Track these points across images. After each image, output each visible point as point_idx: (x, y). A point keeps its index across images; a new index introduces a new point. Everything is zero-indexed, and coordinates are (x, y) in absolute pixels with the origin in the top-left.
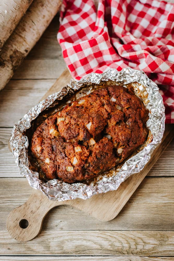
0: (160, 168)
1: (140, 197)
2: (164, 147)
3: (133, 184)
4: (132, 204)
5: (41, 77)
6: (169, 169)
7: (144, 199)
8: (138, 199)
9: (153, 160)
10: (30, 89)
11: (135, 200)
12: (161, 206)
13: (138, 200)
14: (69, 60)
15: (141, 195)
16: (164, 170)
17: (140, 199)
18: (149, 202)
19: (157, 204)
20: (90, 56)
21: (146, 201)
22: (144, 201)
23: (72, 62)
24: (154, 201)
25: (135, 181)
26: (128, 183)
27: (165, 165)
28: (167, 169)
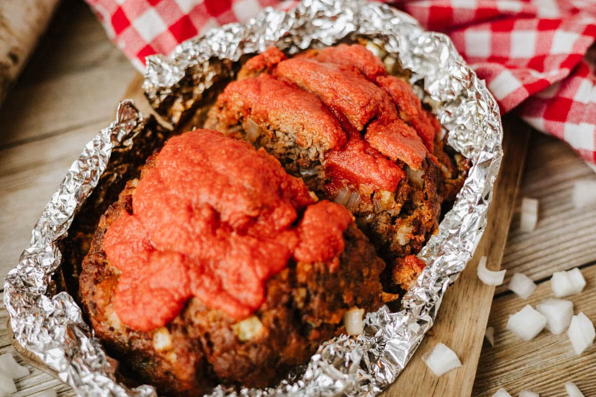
0: (523, 260)
1: (504, 362)
2: (509, 190)
3: (468, 323)
4: (488, 391)
5: (62, 125)
6: (552, 253)
7: (521, 363)
8: (502, 370)
9: (496, 234)
10: (38, 164)
11: (492, 376)
12: (582, 366)
13: (502, 373)
14: (136, 34)
15: (504, 357)
16: (539, 261)
17: (507, 368)
18: (538, 369)
19: (566, 365)
20: (196, 9)
21: (527, 366)
22: (522, 368)
23: (147, 38)
24: (553, 360)
25: (469, 311)
26: (451, 322)
27: (532, 245)
28: (547, 256)
